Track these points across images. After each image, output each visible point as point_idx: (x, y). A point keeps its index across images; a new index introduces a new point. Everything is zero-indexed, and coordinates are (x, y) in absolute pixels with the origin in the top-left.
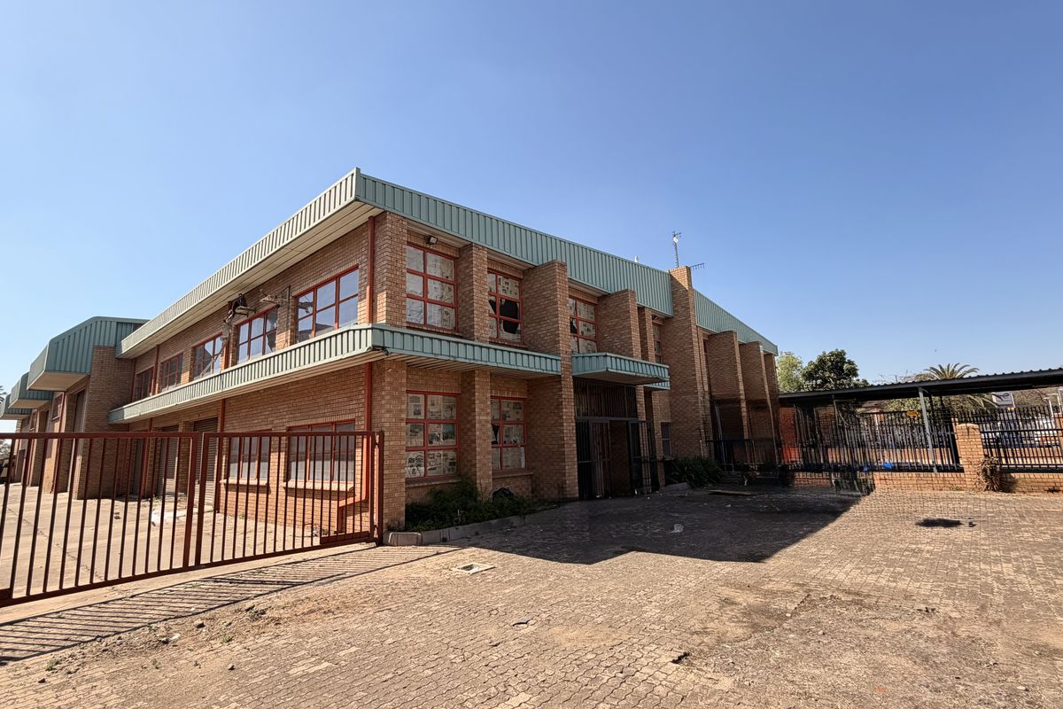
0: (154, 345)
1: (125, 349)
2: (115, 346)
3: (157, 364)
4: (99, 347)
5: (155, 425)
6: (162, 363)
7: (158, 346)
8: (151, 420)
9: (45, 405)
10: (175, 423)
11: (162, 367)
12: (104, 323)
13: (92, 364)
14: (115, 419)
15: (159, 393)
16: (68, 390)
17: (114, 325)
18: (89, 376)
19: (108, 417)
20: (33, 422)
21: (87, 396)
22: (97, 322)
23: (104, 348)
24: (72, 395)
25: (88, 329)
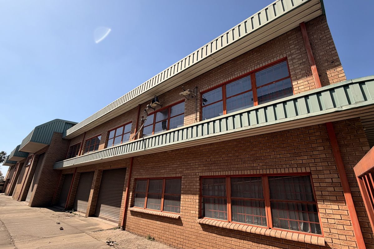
0: (84, 132)
1: (67, 134)
2: (63, 133)
3: (83, 141)
4: (56, 133)
5: (78, 171)
6: (86, 141)
7: (85, 133)
8: (75, 168)
9: (23, 160)
10: (92, 170)
11: (86, 143)
12: (60, 122)
13: (51, 140)
14: (58, 167)
15: (82, 154)
16: (36, 153)
17: (64, 123)
18: (49, 145)
19: (53, 166)
20: (16, 167)
21: (46, 156)
22: (57, 121)
23: (58, 133)
24: (37, 155)
25: (53, 124)
